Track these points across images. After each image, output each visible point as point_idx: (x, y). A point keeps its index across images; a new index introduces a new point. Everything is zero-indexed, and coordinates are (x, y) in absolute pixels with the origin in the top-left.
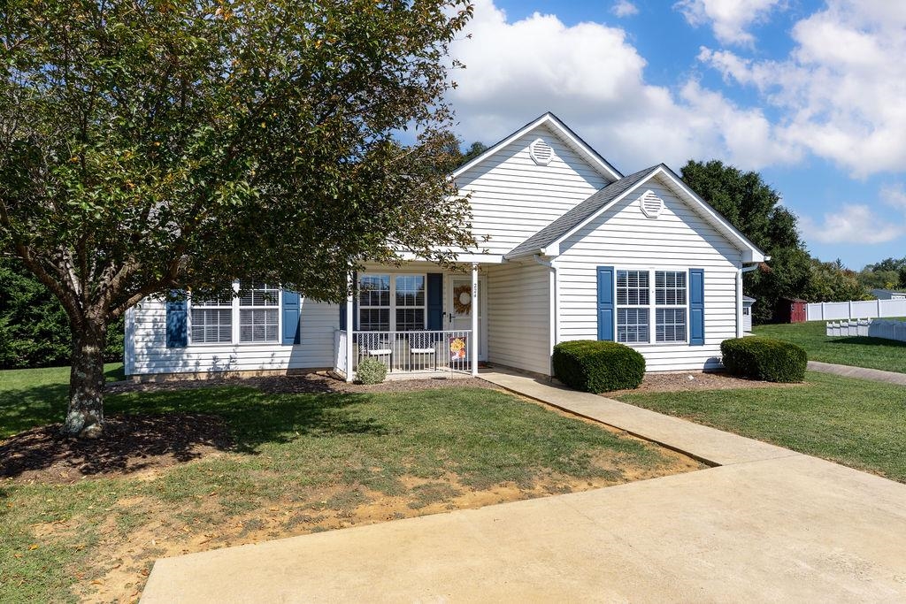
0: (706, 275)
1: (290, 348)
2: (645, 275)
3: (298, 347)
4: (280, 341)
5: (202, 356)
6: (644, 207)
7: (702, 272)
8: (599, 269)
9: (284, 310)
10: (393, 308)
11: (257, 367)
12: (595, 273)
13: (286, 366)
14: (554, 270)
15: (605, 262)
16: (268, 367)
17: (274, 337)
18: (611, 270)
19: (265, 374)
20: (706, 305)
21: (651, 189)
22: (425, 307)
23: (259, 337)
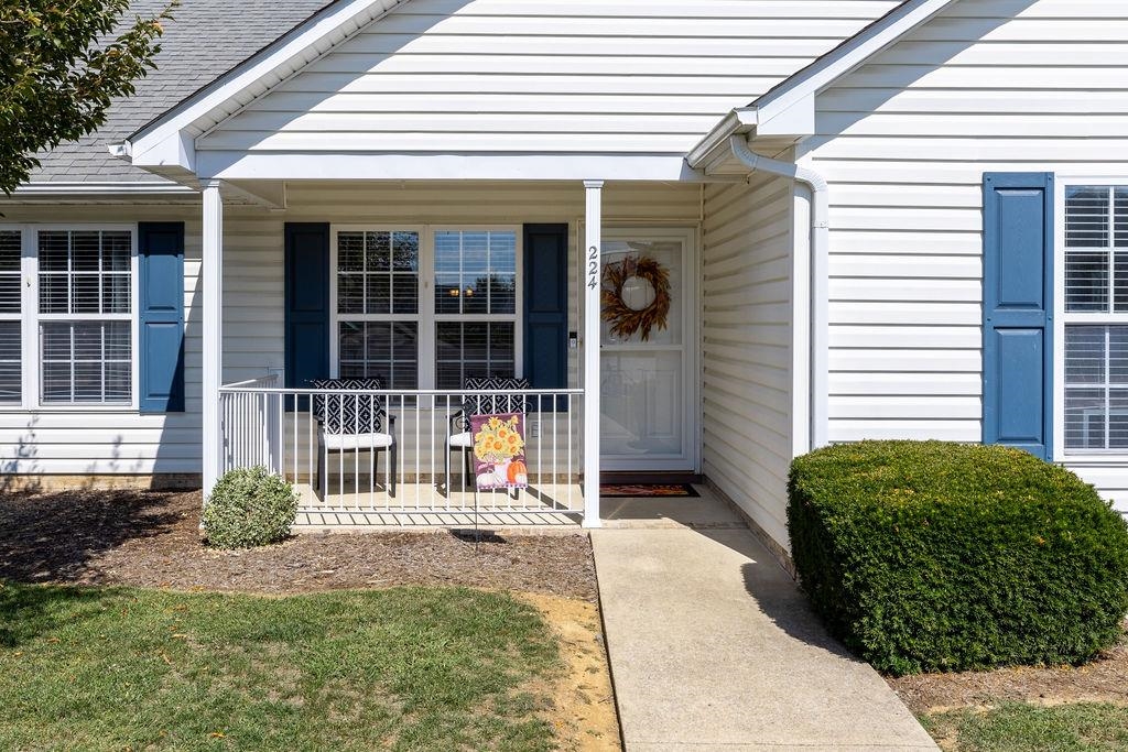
1: (160, 420)
3: (176, 418)
4: (135, 404)
8: (994, 186)
9: (145, 323)
10: (427, 318)
11: (81, 467)
12: (975, 196)
13: (148, 467)
14: (808, 189)
15: (1017, 157)
16: (103, 467)
17: (120, 391)
18: (1043, 184)
19: (102, 486)
22: (517, 318)
23: (88, 391)
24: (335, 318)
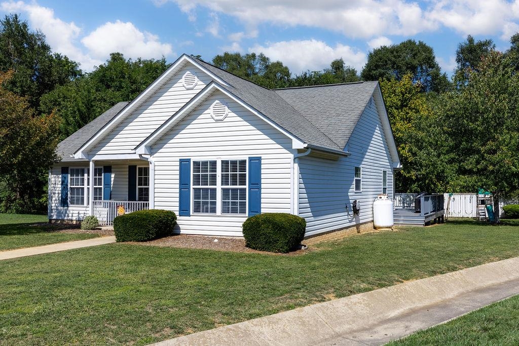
0: (263, 162)
2: (214, 164)
5: (74, 212)
6: (212, 114)
7: (259, 159)
8: (181, 161)
12: (178, 163)
15: (185, 156)
18: (189, 160)
20: (263, 186)
21: (218, 99)
24: (138, 187)
